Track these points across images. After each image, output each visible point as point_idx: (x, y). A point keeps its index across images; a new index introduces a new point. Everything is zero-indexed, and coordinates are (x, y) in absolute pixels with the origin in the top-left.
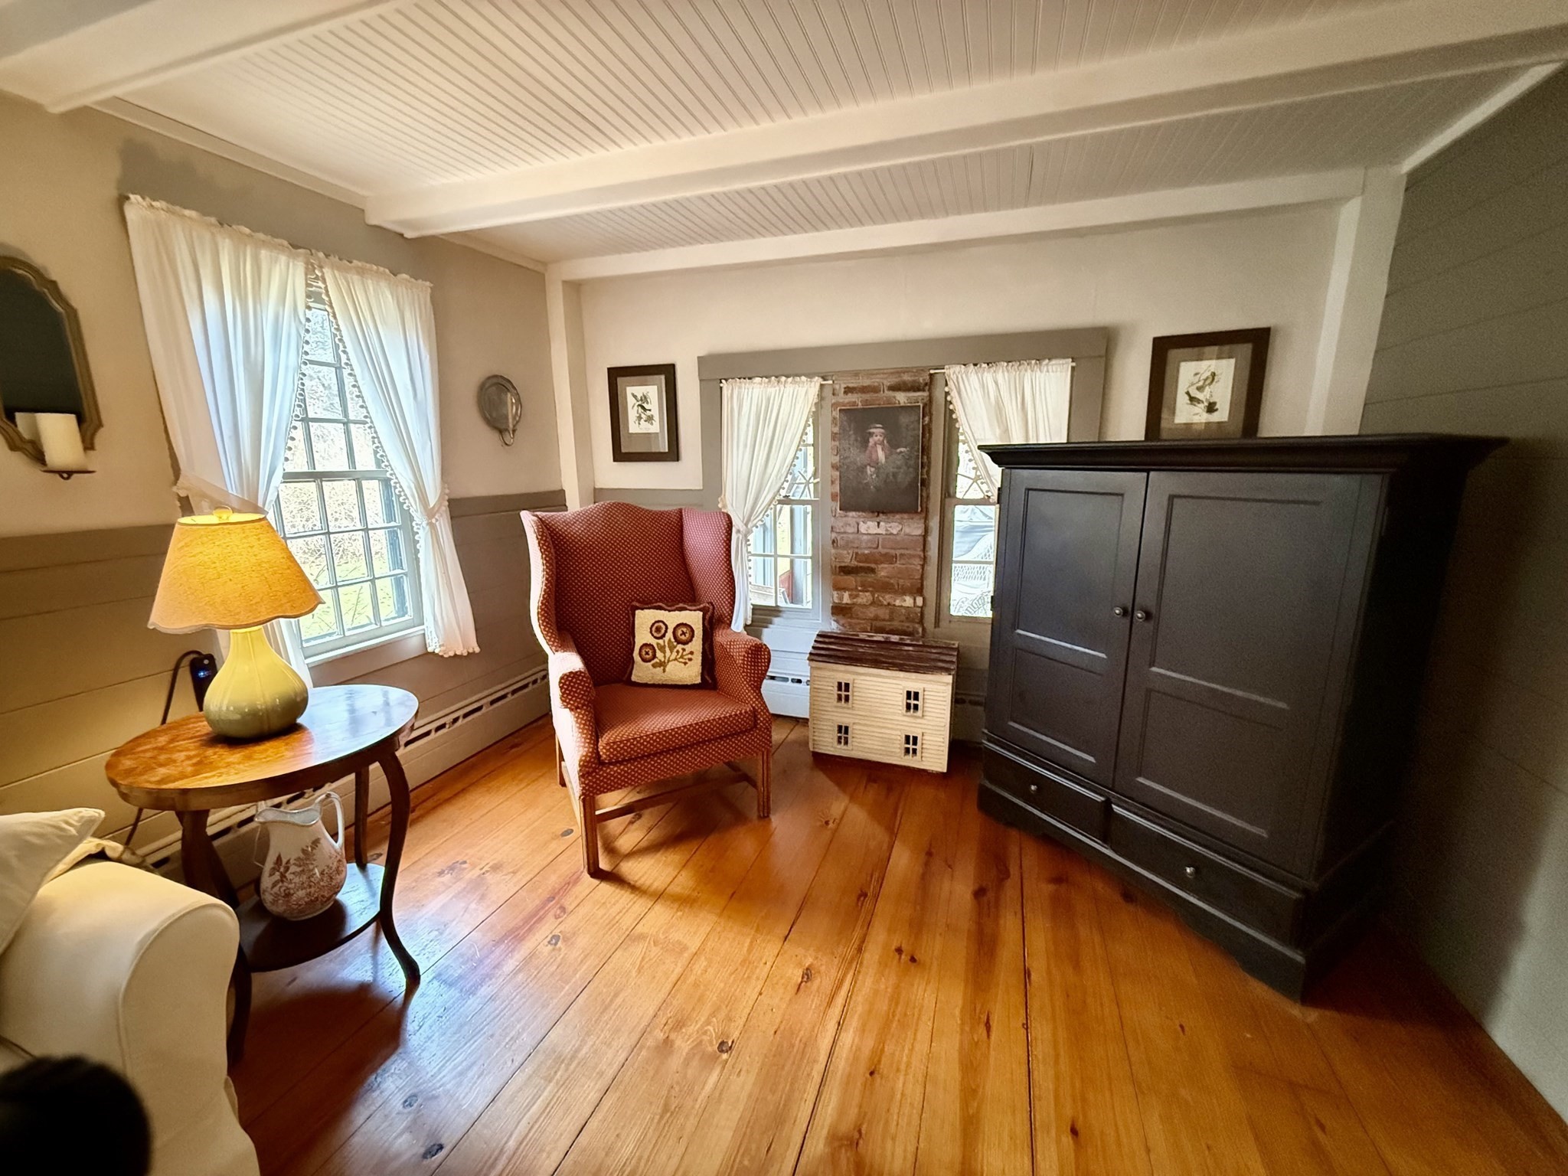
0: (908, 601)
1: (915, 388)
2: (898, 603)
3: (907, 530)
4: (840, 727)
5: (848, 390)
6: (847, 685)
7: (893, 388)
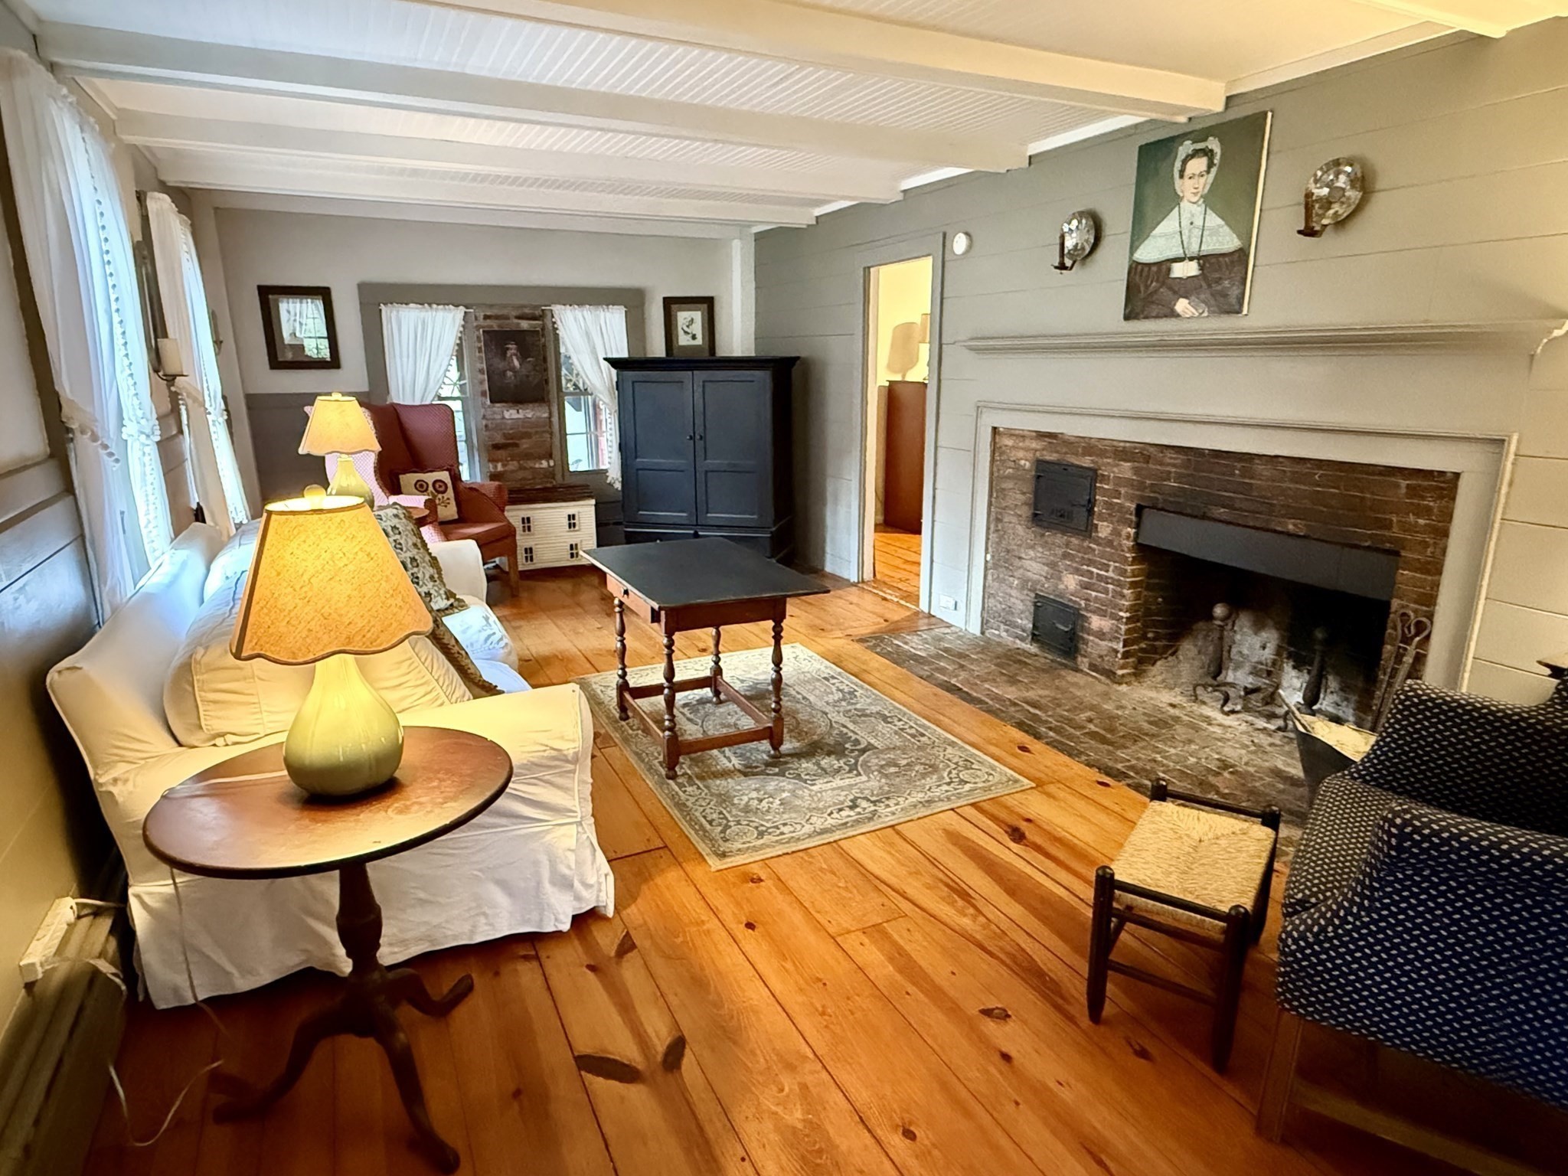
0: (544, 464)
1: (534, 318)
2: (537, 466)
3: (538, 414)
4: (526, 549)
5: (486, 317)
6: (528, 519)
7: (519, 317)
